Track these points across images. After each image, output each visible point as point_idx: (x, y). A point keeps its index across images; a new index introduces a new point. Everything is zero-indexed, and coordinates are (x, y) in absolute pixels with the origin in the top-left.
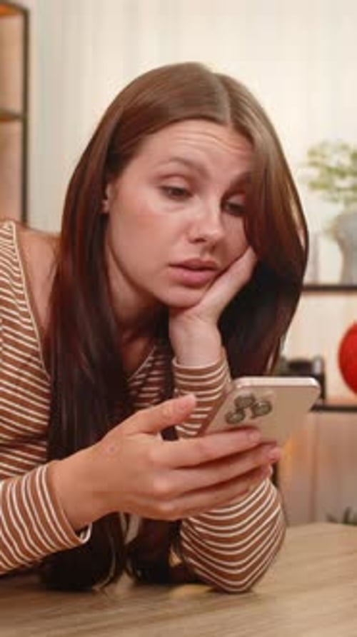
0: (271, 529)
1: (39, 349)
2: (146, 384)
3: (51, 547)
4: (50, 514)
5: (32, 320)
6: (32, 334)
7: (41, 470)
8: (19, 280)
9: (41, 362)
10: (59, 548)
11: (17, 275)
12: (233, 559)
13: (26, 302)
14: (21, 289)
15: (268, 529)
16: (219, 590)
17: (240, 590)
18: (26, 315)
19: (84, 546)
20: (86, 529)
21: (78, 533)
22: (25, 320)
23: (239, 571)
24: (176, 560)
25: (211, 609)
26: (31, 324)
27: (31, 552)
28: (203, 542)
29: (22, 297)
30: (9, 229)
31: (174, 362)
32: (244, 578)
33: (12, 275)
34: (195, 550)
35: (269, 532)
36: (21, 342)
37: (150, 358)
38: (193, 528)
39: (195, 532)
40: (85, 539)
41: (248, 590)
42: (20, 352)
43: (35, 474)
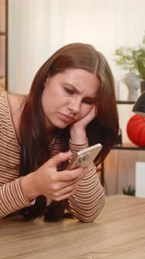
0: (101, 200)
1: (15, 137)
2: (53, 149)
3: (22, 206)
4: (21, 195)
5: (12, 127)
6: (12, 132)
7: (17, 180)
8: (8, 113)
9: (16, 141)
10: (24, 207)
11: (7, 111)
12: (87, 210)
13: (10, 121)
14: (8, 116)
15: (100, 200)
16: (82, 221)
17: (89, 221)
18: (10, 125)
19: (33, 206)
20: (33, 200)
21: (31, 201)
22: (10, 127)
23: (89, 215)
24: (66, 211)
25: (79, 229)
26: (12, 129)
27: (15, 208)
28: (77, 204)
29: (9, 119)
30: (4, 94)
31: (70, 141)
32: (90, 217)
33: (5, 111)
34: (74, 207)
35: (100, 201)
36: (8, 135)
37: (54, 140)
38: (74, 199)
39: (75, 201)
40: (33, 203)
41: (92, 221)
42: (8, 138)
43: (15, 182)
